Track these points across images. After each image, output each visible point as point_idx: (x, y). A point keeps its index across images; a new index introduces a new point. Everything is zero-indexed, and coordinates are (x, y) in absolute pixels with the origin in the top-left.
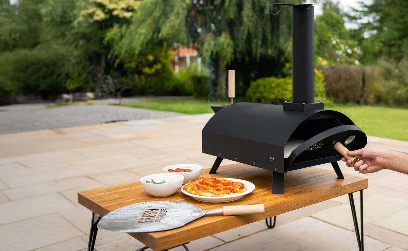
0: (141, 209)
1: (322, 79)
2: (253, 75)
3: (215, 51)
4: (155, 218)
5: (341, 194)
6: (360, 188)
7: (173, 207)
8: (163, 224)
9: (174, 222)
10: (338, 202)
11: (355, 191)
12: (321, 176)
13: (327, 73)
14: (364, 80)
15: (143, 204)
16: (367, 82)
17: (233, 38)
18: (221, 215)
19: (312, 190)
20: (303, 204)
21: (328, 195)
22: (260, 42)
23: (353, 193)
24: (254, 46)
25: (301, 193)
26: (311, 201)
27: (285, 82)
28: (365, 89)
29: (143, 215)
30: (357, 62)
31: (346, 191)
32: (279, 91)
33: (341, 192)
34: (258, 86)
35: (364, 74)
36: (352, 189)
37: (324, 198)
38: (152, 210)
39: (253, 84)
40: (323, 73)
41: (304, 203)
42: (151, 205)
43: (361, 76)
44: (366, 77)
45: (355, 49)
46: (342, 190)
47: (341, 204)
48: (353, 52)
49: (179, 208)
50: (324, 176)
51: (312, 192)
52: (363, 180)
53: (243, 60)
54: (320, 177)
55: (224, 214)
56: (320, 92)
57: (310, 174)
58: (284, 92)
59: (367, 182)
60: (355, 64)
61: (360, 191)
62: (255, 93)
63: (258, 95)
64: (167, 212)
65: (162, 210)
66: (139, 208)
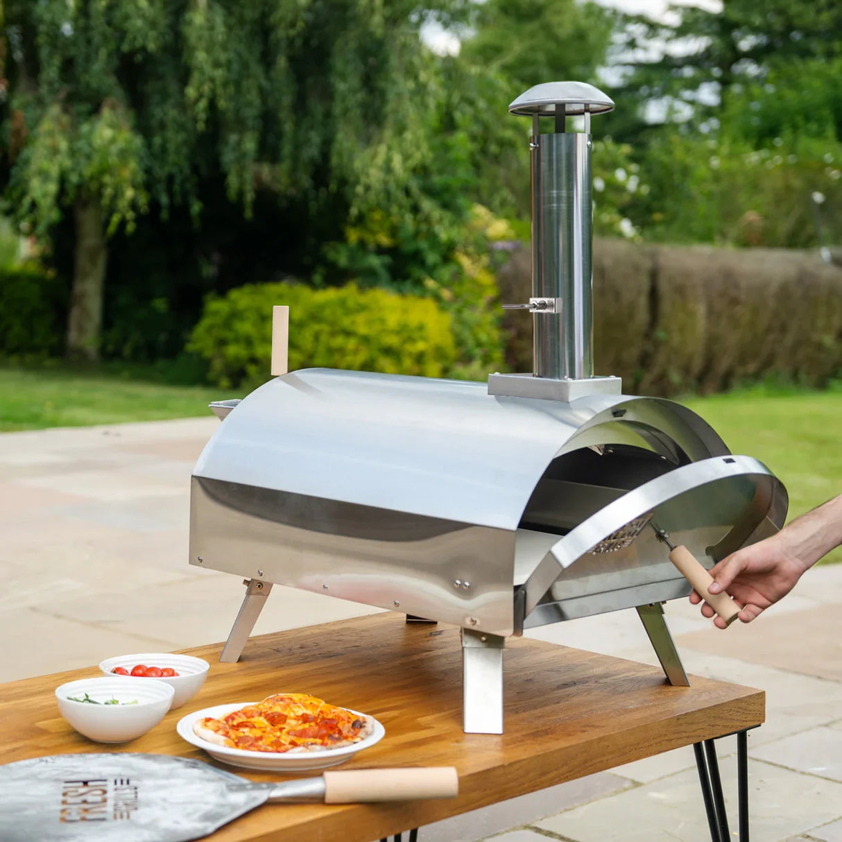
0: (47, 780)
1: (491, 293)
2: (209, 271)
3: (74, 178)
4: (109, 807)
5: (680, 742)
6: (739, 724)
7: (150, 775)
8: (146, 827)
9: (177, 823)
10: (624, 779)
11: (723, 733)
12: (601, 681)
13: (507, 268)
14: (654, 296)
15: (43, 764)
16: (666, 307)
17: (143, 127)
18: (318, 800)
19: (584, 726)
20: (561, 771)
21: (638, 744)
22: (250, 145)
23: (715, 741)
24: (228, 157)
25: (550, 736)
26: (585, 762)
27: (342, 303)
28: (660, 334)
29: (62, 798)
30: (626, 226)
31: (695, 731)
32: (317, 337)
33: (678, 736)
34: (235, 315)
35: (654, 275)
36: (713, 726)
37: (625, 754)
38: (85, 783)
39: (216, 307)
40: (493, 268)
41: (565, 768)
42: (73, 767)
43: (645, 284)
44: (664, 287)
45: (620, 175)
46: (683, 728)
47: (636, 784)
48: (613, 187)
49: (170, 776)
50: (608, 680)
51: (584, 731)
52: (750, 697)
53: (179, 212)
54: (596, 682)
55: (328, 799)
56: (479, 344)
57: (558, 671)
58: (339, 341)
59: (763, 704)
60: (620, 235)
61: (736, 736)
62: (222, 343)
63: (233, 350)
64: (136, 788)
65: (119, 782)
66: (40, 777)
